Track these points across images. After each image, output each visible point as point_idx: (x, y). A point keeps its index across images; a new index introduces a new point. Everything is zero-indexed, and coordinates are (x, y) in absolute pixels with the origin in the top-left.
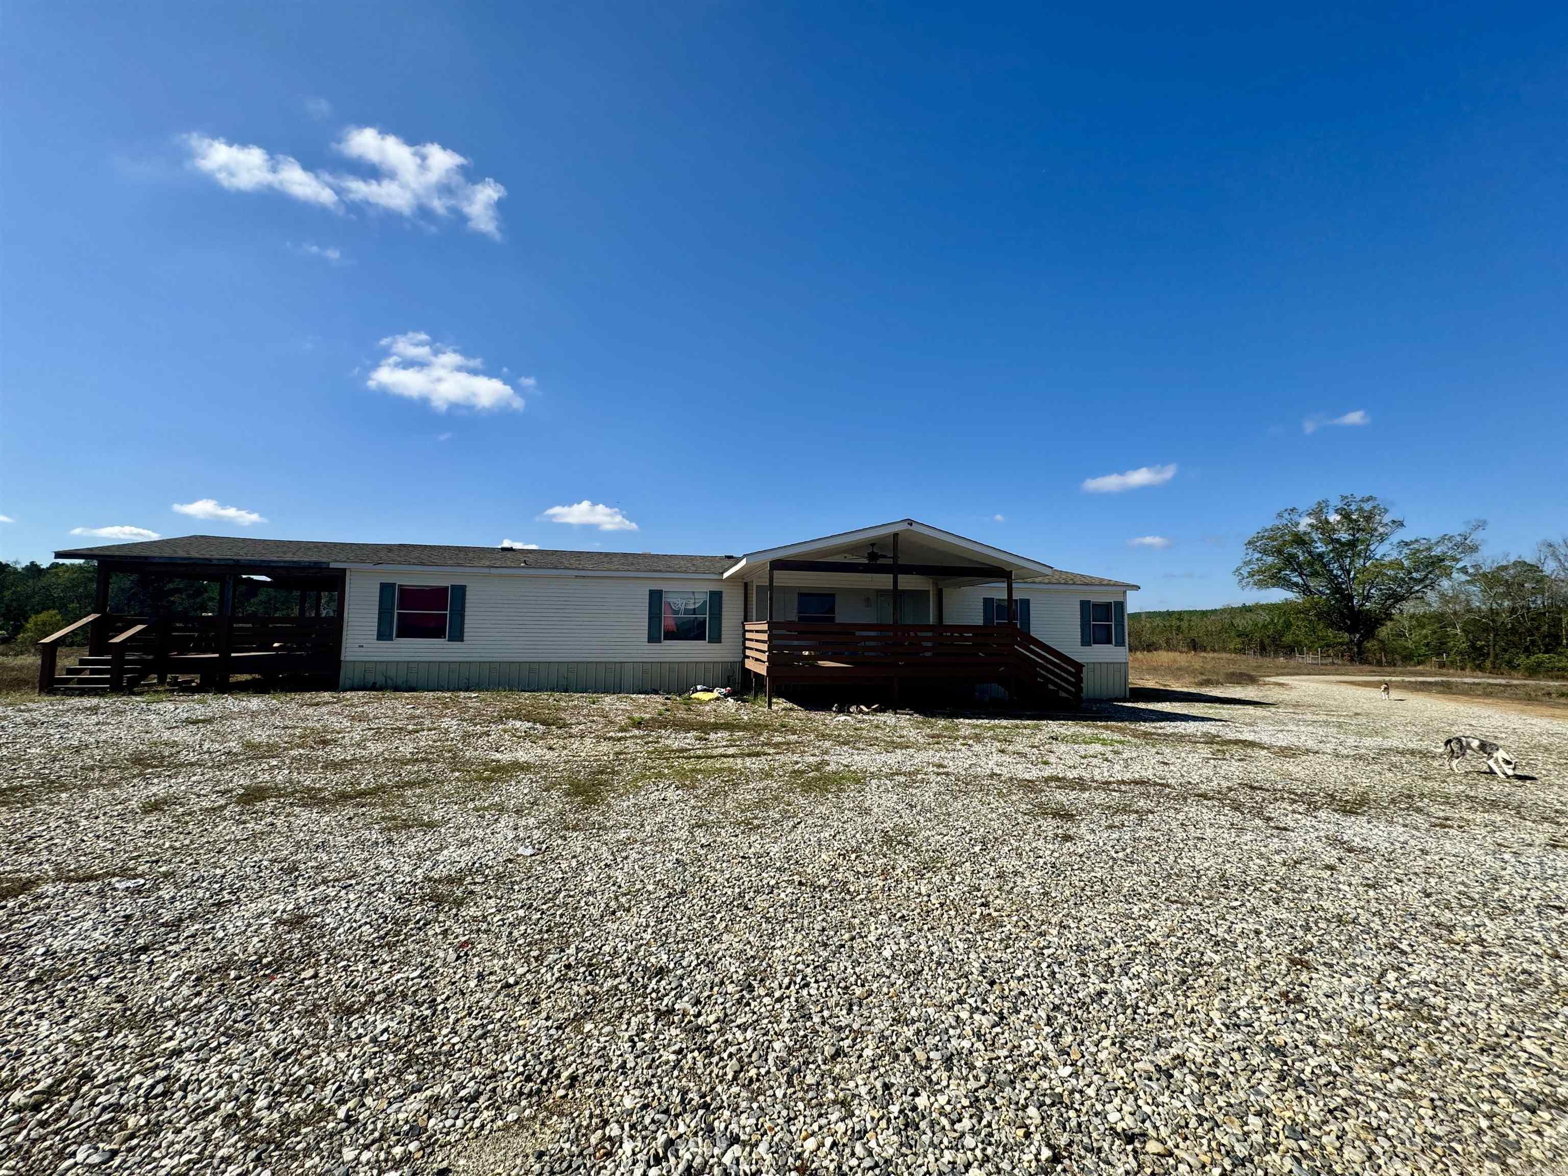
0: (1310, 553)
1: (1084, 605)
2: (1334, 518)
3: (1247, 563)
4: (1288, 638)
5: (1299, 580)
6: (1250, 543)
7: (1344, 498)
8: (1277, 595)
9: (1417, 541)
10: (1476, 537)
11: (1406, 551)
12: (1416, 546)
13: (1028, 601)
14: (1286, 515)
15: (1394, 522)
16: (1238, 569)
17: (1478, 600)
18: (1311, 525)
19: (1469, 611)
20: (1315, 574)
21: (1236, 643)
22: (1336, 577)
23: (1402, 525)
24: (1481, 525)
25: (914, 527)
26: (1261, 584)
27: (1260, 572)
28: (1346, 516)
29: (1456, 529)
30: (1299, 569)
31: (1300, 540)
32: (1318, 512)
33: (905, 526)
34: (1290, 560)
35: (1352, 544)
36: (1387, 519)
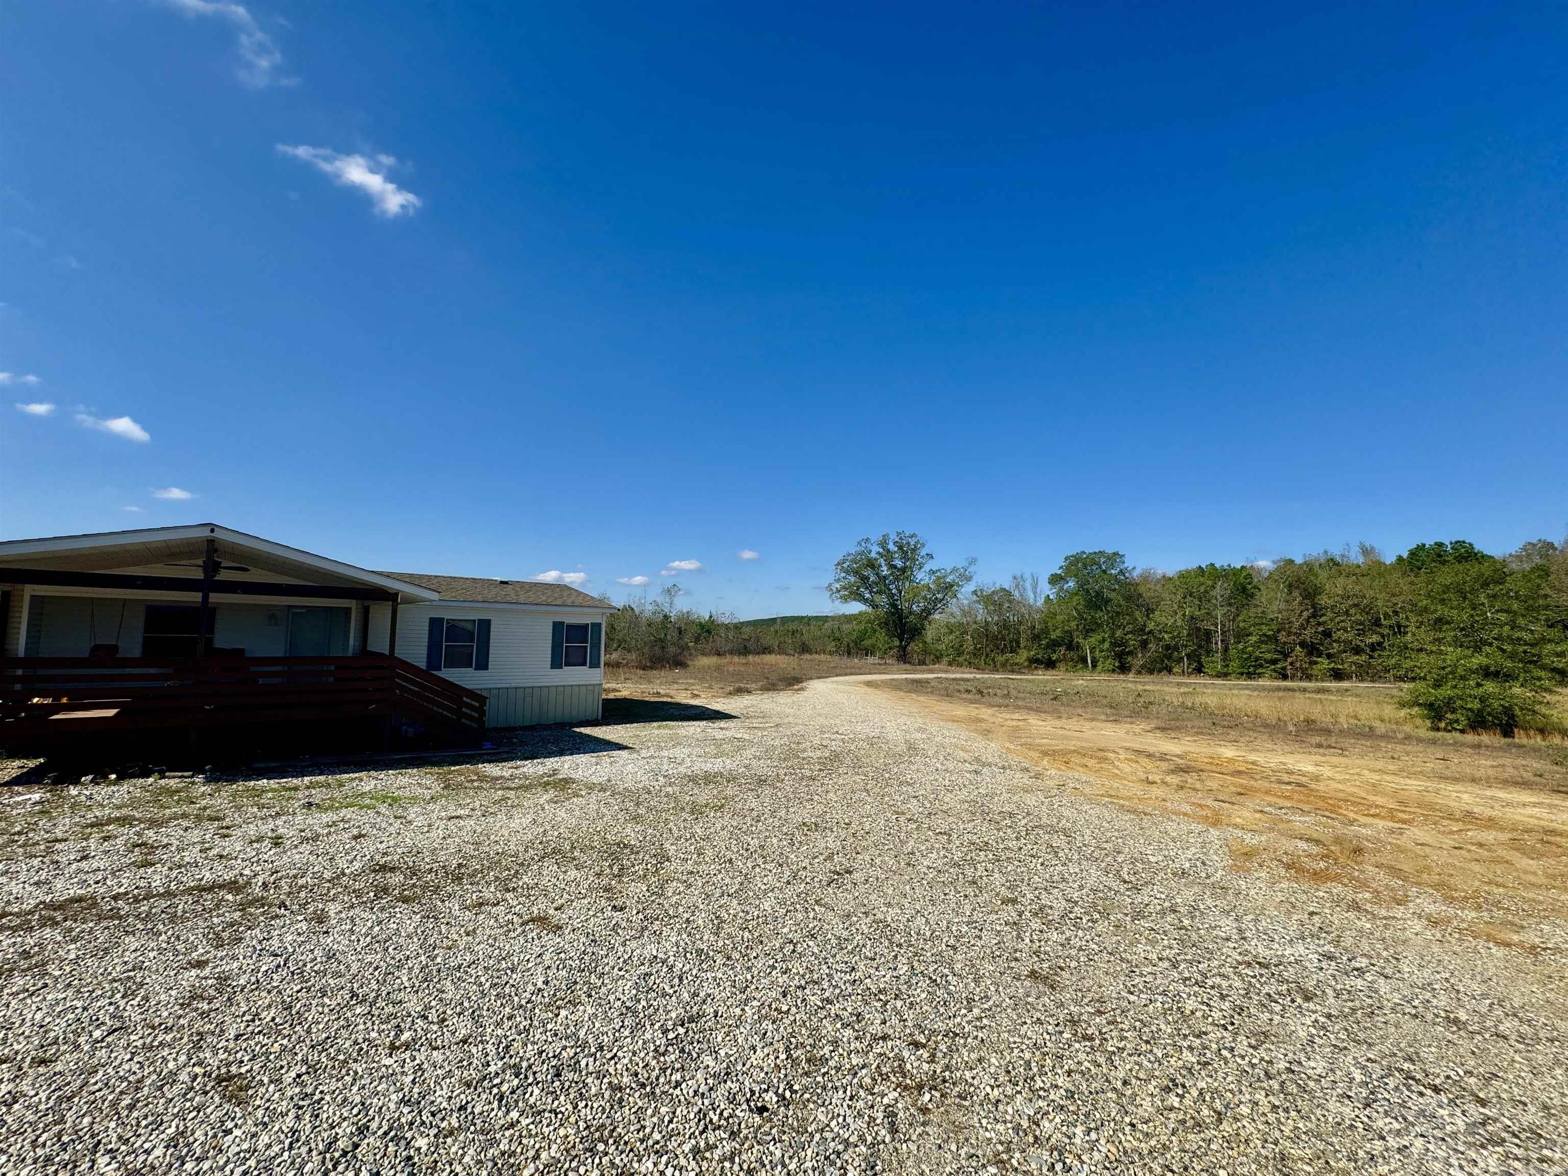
0: (877, 574)
1: (558, 627)
2: (892, 547)
3: (838, 580)
4: (867, 643)
5: (867, 596)
6: (838, 564)
7: (898, 534)
8: (856, 608)
9: (939, 570)
10: (972, 569)
11: (933, 578)
12: (938, 574)
13: (489, 622)
14: (863, 544)
15: (927, 555)
16: (830, 585)
17: (981, 614)
18: (879, 553)
19: (975, 622)
20: (880, 592)
21: (831, 646)
22: (894, 595)
23: (932, 557)
24: (973, 561)
25: (218, 534)
26: (845, 599)
27: (844, 588)
28: (901, 548)
29: (960, 563)
30: (869, 587)
31: (872, 565)
32: (883, 544)
33: (206, 533)
34: (864, 579)
35: (903, 570)
36: (923, 553)
